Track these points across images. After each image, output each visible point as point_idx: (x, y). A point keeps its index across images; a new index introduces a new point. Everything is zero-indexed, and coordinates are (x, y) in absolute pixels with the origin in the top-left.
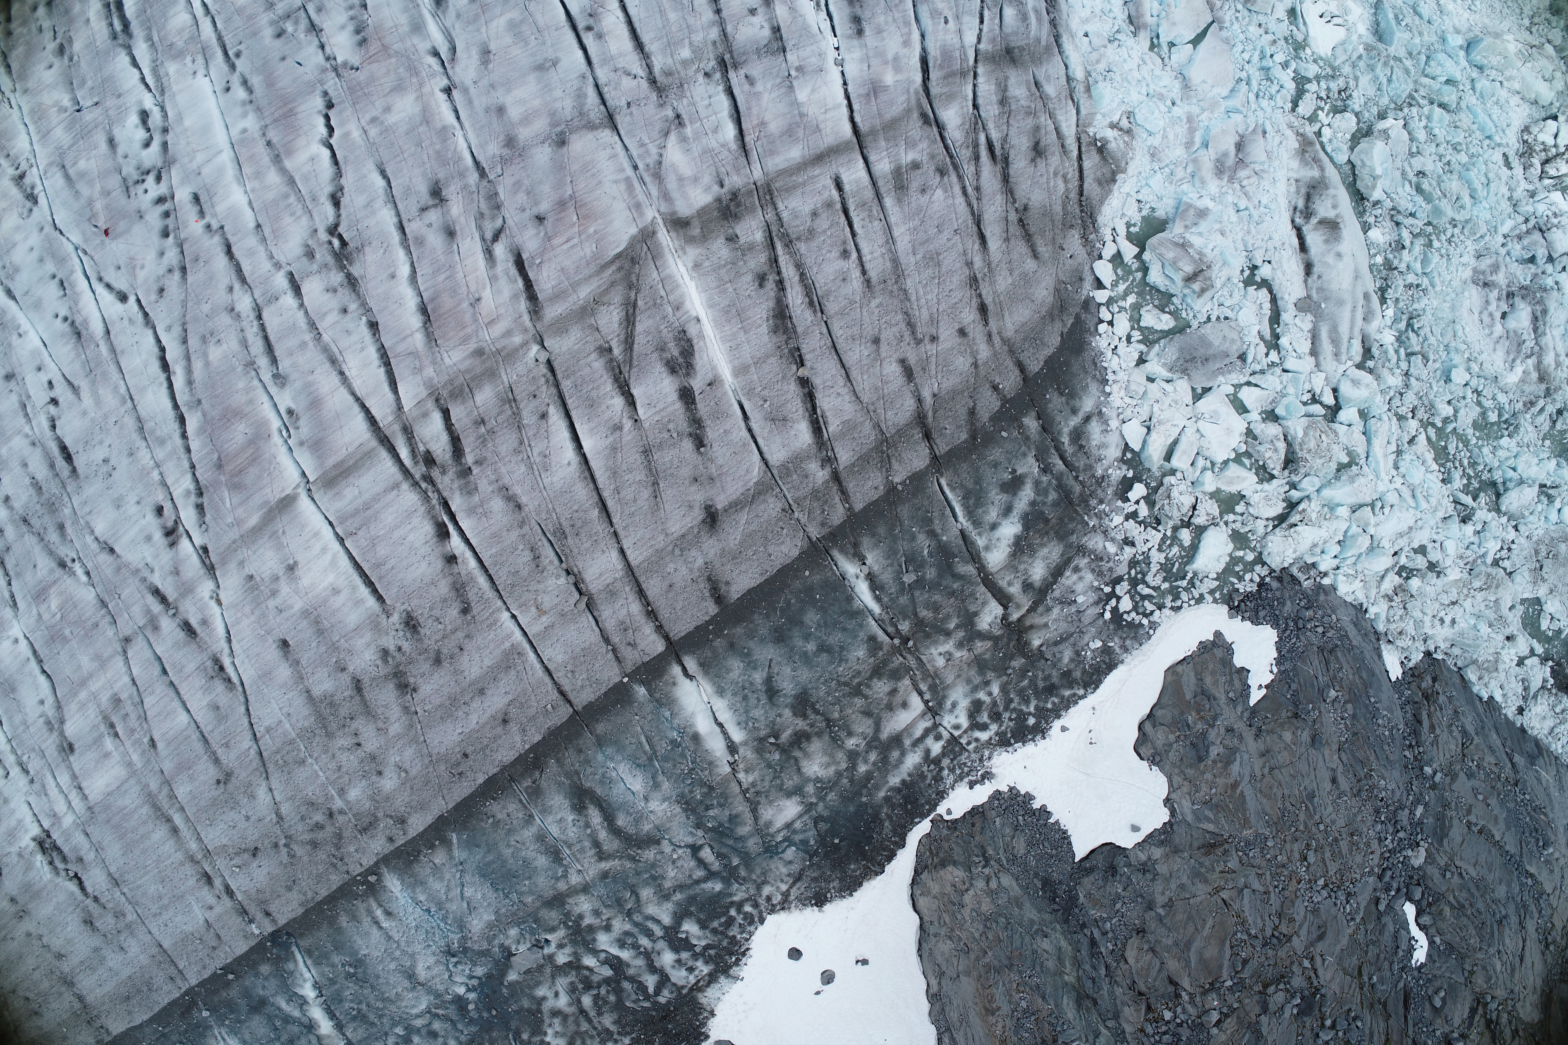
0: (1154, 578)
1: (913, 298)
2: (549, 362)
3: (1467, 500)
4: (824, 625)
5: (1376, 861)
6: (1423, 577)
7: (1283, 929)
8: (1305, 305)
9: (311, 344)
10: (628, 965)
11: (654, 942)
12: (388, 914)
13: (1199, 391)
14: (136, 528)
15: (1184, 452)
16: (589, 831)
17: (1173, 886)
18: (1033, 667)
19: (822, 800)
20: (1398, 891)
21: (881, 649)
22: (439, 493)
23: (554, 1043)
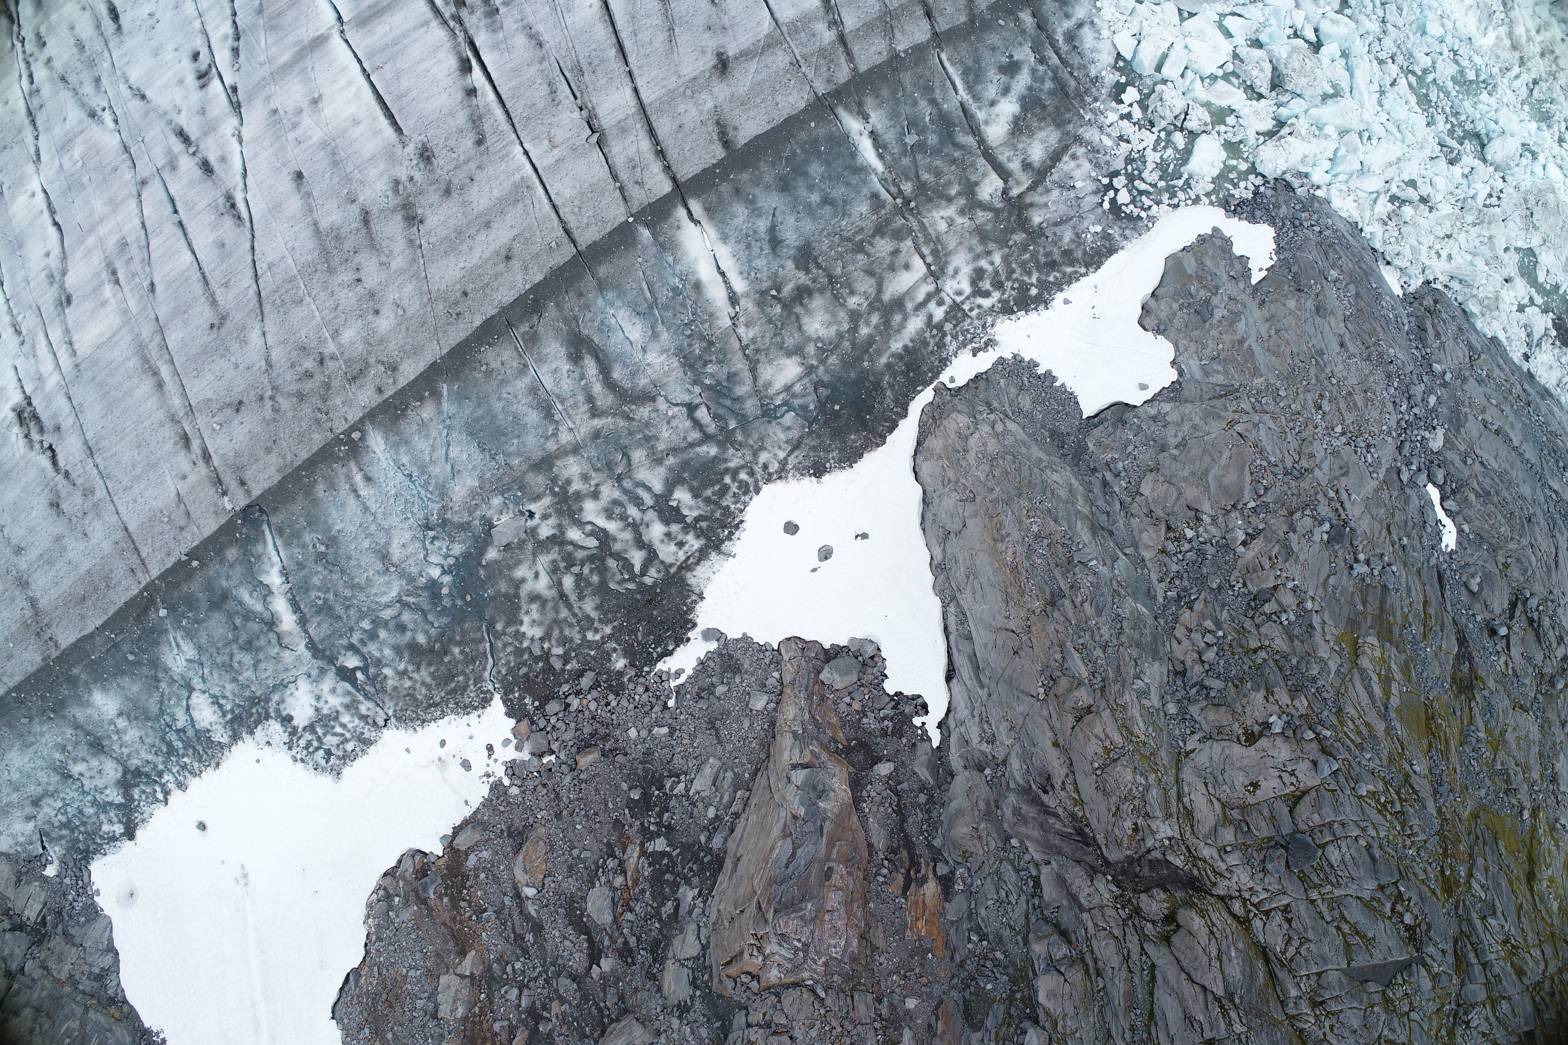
0: (1151, 175)
3: (1453, 144)
4: (828, 177)
5: (1393, 424)
6: (1416, 208)
7: (1304, 463)
10: (615, 539)
11: (643, 511)
12: (368, 479)
13: (1186, 15)
14: (171, 73)
15: (1174, 64)
16: (583, 383)
17: (1186, 427)
18: (1034, 243)
19: (823, 362)
20: (1419, 470)
21: (884, 207)
22: (466, 32)
23: (529, 634)
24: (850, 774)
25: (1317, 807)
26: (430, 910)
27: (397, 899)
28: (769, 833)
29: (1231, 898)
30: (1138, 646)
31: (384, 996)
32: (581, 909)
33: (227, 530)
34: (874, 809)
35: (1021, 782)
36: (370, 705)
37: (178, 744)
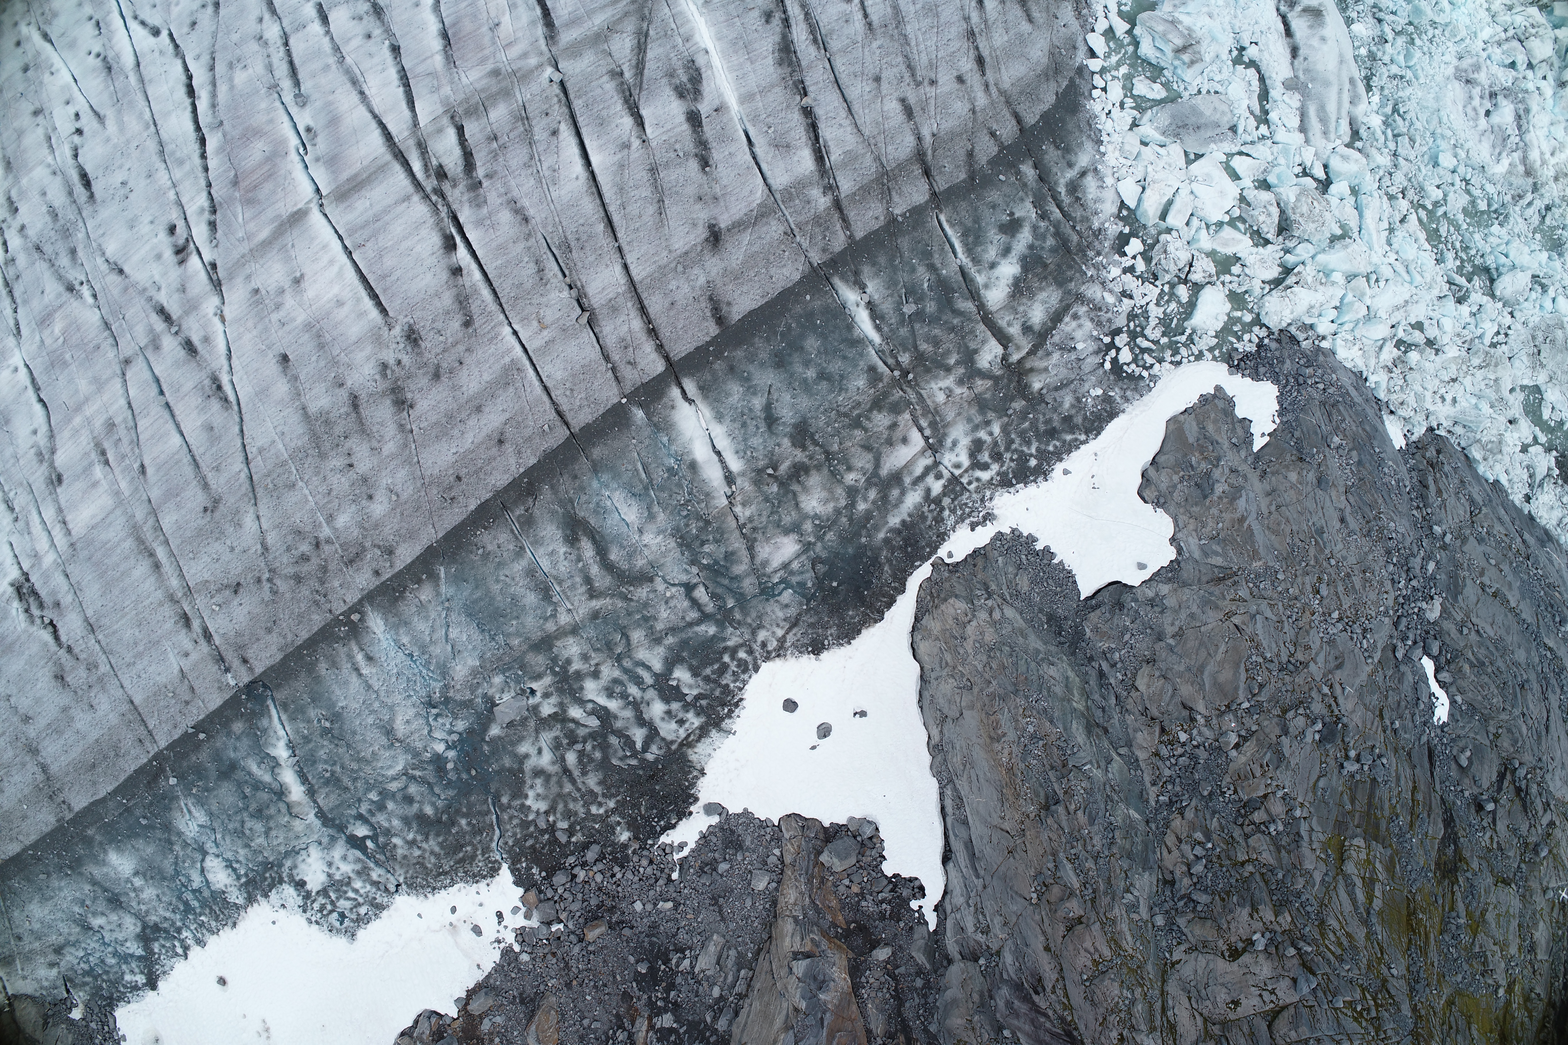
0: (1154, 332)
1: (913, 43)
2: (562, 83)
3: (1462, 281)
4: (824, 352)
5: (1390, 602)
6: (1422, 352)
7: (1300, 656)
8: (1291, 85)
9: (334, 67)
10: (616, 717)
11: (644, 690)
12: (370, 658)
13: (1192, 157)
14: (147, 247)
15: (1179, 211)
16: (580, 565)
17: (1183, 615)
18: (1034, 410)
19: (820, 538)
20: (1415, 643)
21: (881, 380)
22: (449, 206)
23: (535, 807)
24: (849, 960)
25: (1295, 1024)
28: (771, 1024)
30: (1129, 858)
33: (232, 705)
34: (873, 995)
35: (1014, 977)
36: (381, 871)
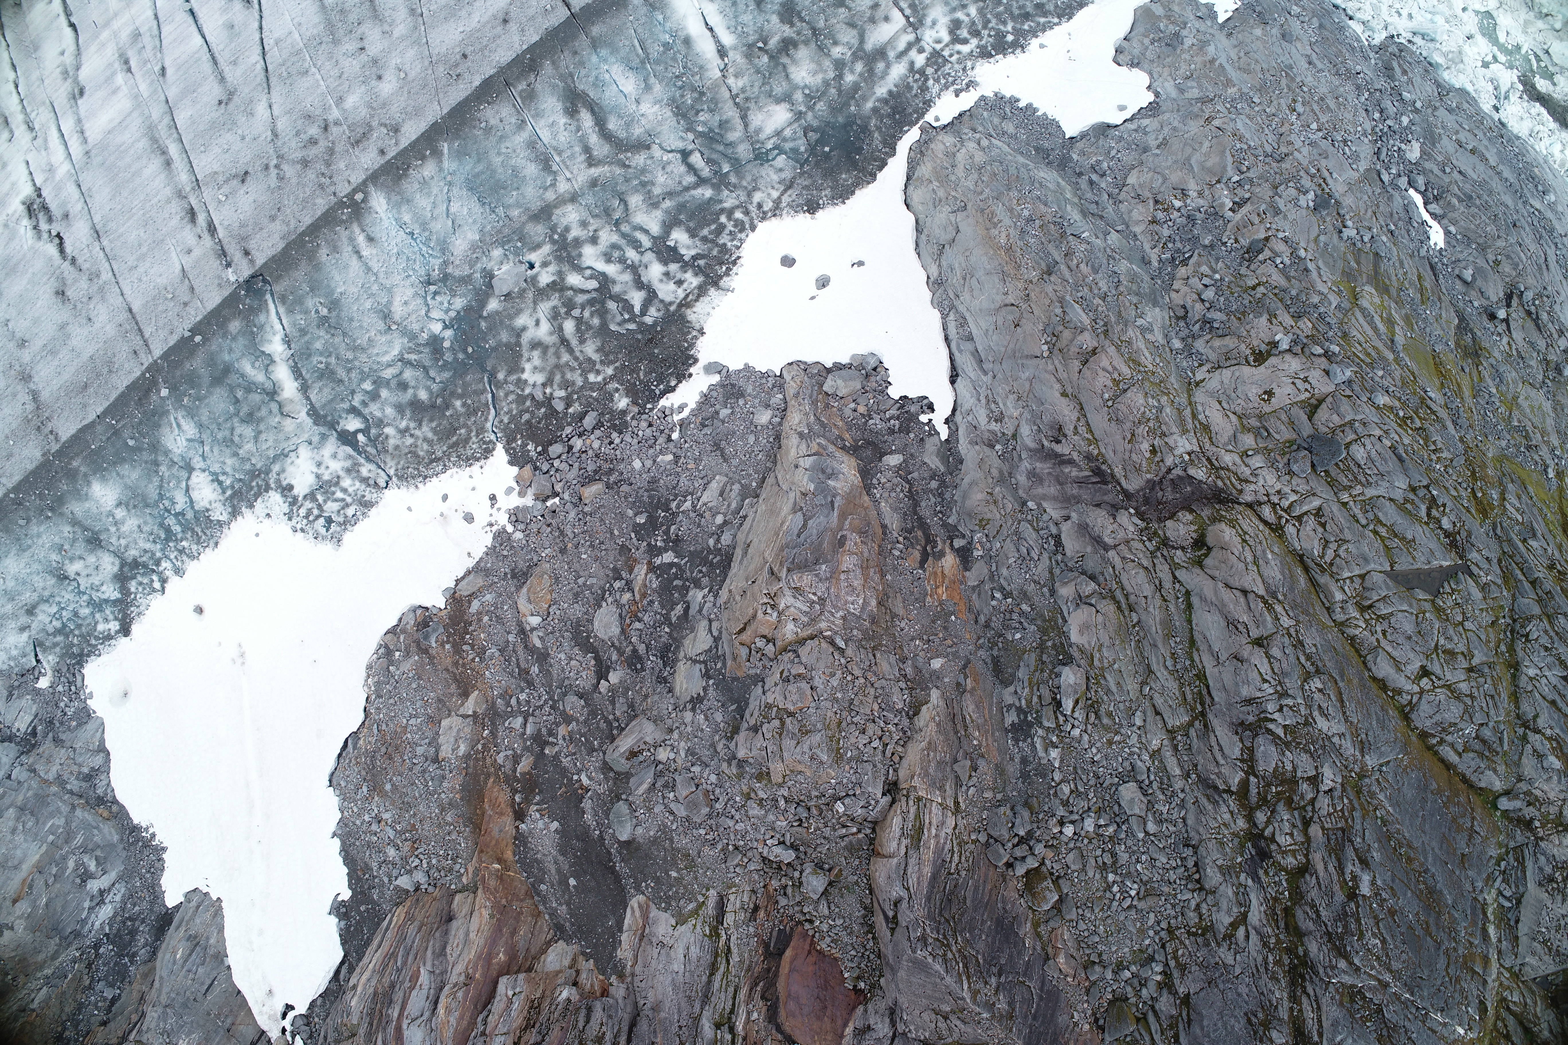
7: (1284, 149)
10: (614, 282)
11: (642, 253)
12: (370, 239)
16: (580, 135)
17: (1165, 131)
19: (811, 108)
20: (1399, 175)
23: (531, 381)
24: (858, 464)
25: (1335, 409)
26: (431, 658)
27: (397, 654)
28: (779, 514)
29: (1260, 504)
30: (1137, 295)
31: (383, 750)
32: (587, 631)
33: (230, 304)
34: (886, 494)
35: (1032, 445)
36: (372, 467)
37: (177, 529)
